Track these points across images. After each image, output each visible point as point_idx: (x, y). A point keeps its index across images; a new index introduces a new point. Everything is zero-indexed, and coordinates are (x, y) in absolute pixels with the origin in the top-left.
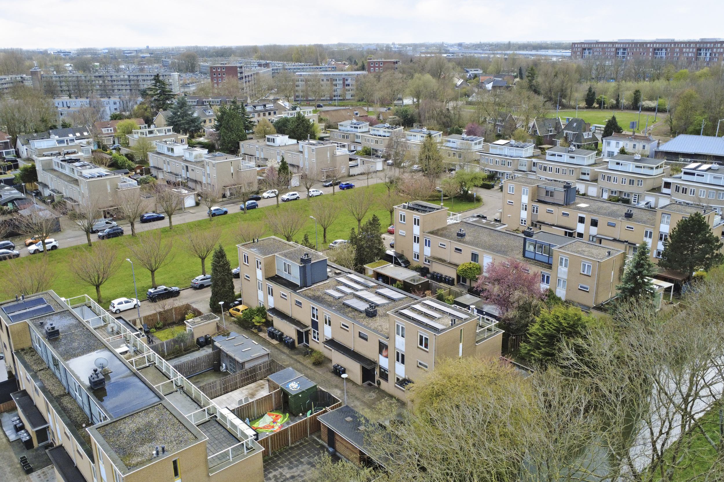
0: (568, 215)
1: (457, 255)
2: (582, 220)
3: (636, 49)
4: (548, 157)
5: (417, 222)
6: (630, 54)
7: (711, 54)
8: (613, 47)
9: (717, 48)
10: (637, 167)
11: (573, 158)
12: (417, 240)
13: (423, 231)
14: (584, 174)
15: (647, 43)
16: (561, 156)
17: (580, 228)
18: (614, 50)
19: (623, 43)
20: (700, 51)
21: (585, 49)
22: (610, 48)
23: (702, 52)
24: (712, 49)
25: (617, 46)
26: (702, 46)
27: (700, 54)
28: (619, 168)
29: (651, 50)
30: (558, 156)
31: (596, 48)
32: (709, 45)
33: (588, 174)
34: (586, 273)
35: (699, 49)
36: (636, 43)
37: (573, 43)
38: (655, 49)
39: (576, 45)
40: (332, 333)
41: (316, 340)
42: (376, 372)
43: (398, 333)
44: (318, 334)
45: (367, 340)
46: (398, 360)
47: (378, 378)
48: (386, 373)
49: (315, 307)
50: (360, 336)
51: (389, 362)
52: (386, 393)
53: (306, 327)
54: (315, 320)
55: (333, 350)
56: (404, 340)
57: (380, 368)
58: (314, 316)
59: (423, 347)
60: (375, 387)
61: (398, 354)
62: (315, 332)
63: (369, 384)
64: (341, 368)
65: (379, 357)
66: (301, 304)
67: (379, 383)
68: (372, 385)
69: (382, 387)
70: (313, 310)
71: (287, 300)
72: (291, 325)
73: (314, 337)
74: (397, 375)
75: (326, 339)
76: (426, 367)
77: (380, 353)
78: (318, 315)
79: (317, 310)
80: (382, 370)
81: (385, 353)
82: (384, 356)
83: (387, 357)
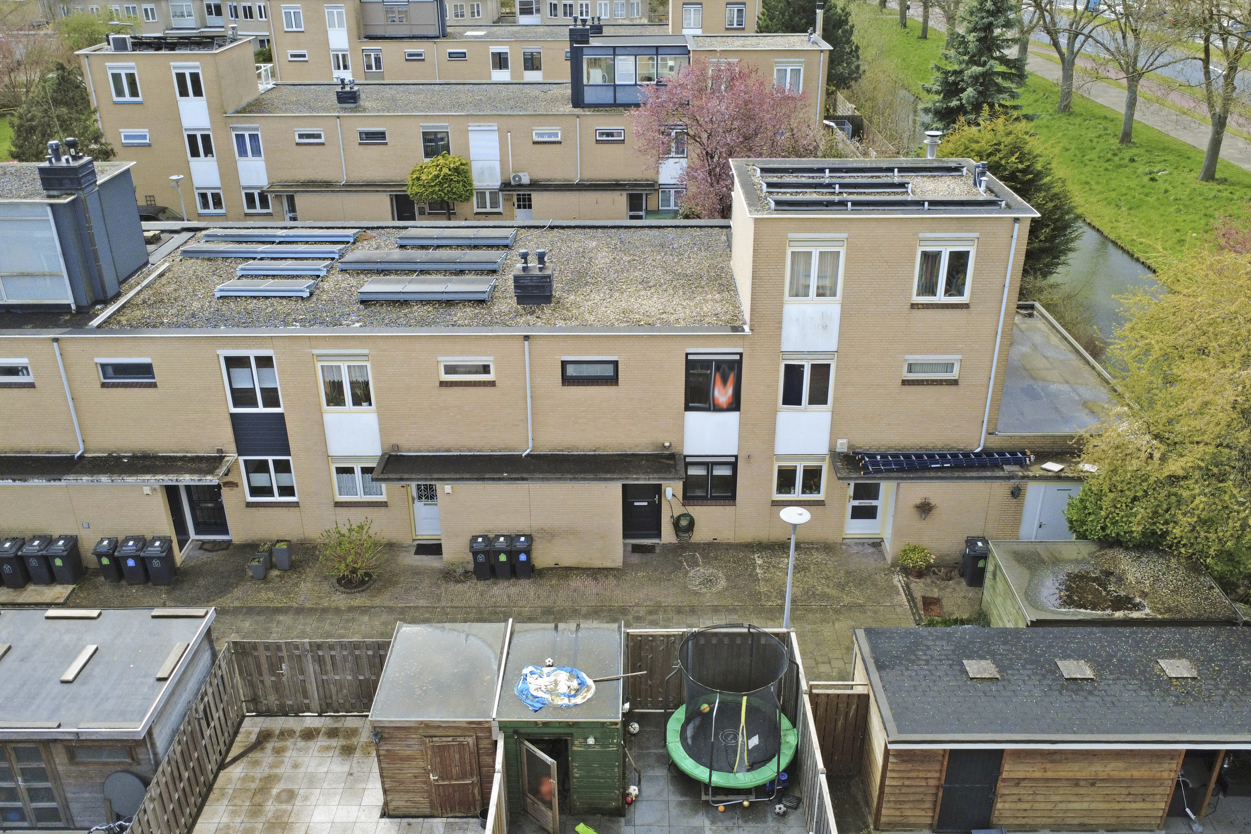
0: (462, 54)
2: (501, 61)
5: (187, 85)
12: (199, 145)
40: (383, 430)
41: (277, 498)
42: (672, 490)
43: (800, 291)
44: (283, 467)
45: (613, 380)
46: (792, 397)
47: (679, 510)
48: (719, 472)
49: (252, 353)
50: (567, 380)
51: (742, 425)
52: (729, 547)
53: (212, 462)
54: (261, 409)
55: (448, 488)
56: (832, 307)
57: (687, 465)
58: (242, 397)
59: (941, 297)
60: (669, 549)
61: (793, 374)
62: (262, 467)
63: (636, 549)
64: (511, 538)
65: (682, 428)
66: (146, 370)
67: (684, 526)
68: (649, 549)
69: (701, 534)
70: (236, 372)
71: (31, 385)
72: (130, 479)
73: (255, 491)
74: (780, 457)
75: (340, 471)
76: (949, 367)
77: (687, 408)
78: (276, 379)
79: (265, 362)
80: (692, 471)
81: (722, 394)
82: (717, 409)
83: (735, 405)
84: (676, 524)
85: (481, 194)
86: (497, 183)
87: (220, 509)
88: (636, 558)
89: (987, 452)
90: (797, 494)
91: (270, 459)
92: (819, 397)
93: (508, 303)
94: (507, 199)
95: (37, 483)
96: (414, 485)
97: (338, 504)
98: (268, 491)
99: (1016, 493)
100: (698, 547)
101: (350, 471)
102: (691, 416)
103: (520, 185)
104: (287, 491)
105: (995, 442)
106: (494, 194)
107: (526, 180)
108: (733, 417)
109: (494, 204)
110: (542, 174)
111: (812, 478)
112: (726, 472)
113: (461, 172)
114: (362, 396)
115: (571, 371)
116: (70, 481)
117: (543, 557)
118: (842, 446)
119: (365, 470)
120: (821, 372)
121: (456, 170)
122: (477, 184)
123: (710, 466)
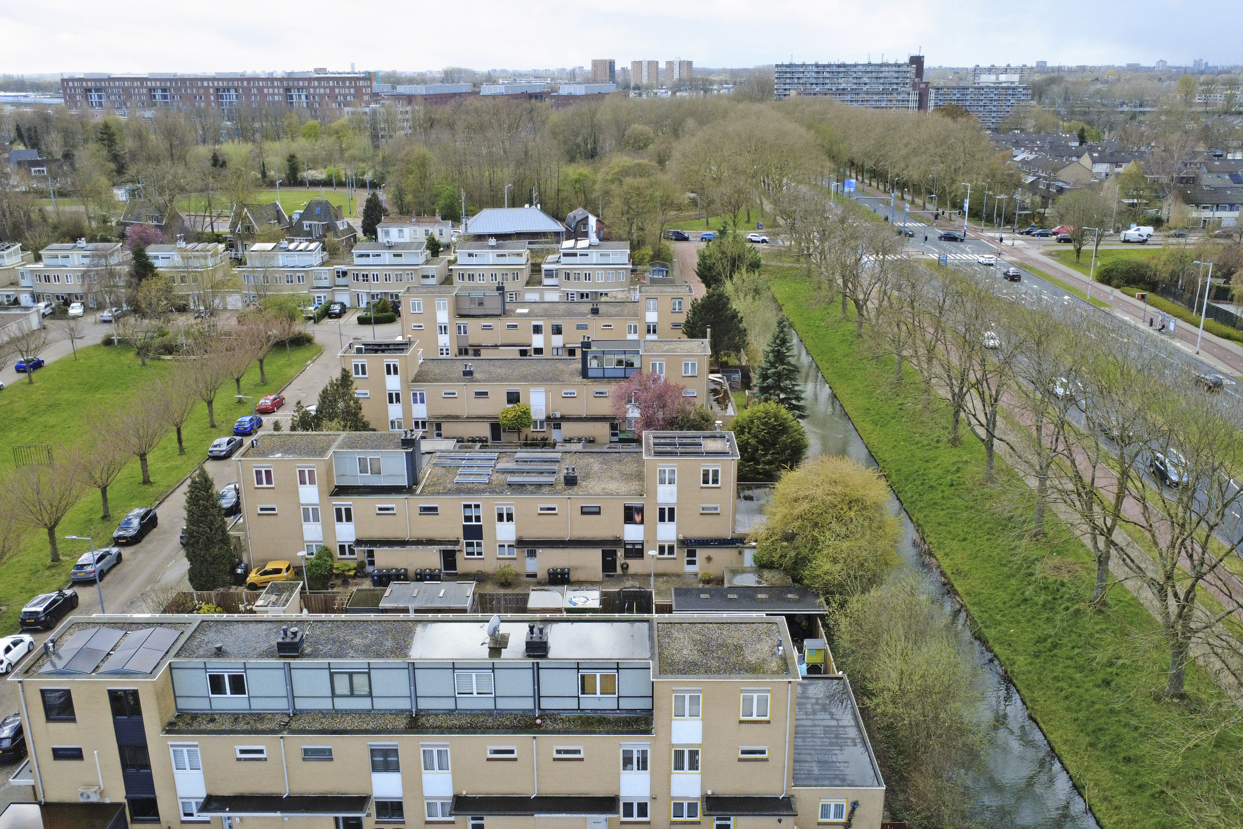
0: (516, 326)
1: (482, 401)
2: (537, 330)
3: (186, 91)
4: (357, 261)
5: (391, 370)
6: (177, 98)
7: (307, 97)
8: (142, 86)
9: (315, 88)
10: (498, 256)
11: (400, 255)
12: (394, 398)
13: (404, 381)
14: (427, 277)
15: (202, 80)
16: (378, 255)
17: (538, 341)
18: (145, 91)
19: (160, 80)
20: (290, 92)
21: (90, 90)
22: (137, 87)
23: (293, 93)
24: (308, 88)
25: (149, 84)
26: (291, 84)
27: (291, 97)
28: (474, 260)
29: (211, 91)
30: (374, 256)
31: (110, 87)
32: (301, 83)
33: (433, 276)
34: (690, 374)
35: (288, 90)
36: (183, 80)
37: (63, 80)
38: (217, 90)
39: (71, 84)
40: (517, 531)
41: (476, 556)
42: (620, 553)
43: (662, 482)
44: (479, 545)
45: (599, 513)
46: (662, 519)
47: (623, 561)
48: (637, 547)
49: (473, 503)
50: (583, 513)
51: (645, 529)
52: (642, 575)
53: (456, 542)
54: (474, 523)
55: (540, 551)
56: (674, 488)
57: (625, 544)
58: (468, 519)
59: (711, 485)
60: (619, 576)
61: (662, 511)
62: (471, 545)
63: (607, 576)
64: (562, 570)
65: (623, 530)
66: (435, 509)
67: (625, 567)
68: (613, 576)
69: (632, 570)
70: (467, 510)
71: (395, 514)
72: (429, 547)
73: (468, 554)
74: (659, 541)
75: (500, 546)
76: (716, 509)
77: (625, 523)
78: (481, 513)
79: (477, 506)
80: (627, 547)
81: (638, 518)
82: (636, 523)
83: (642, 522)
84: (622, 566)
85: (536, 422)
86: (543, 417)
87: (455, 560)
88: (607, 579)
89: (732, 539)
90: (666, 556)
91: (475, 541)
92: (671, 519)
93: (561, 486)
94: (548, 425)
95: (397, 548)
96: (526, 550)
97: (498, 559)
98: (473, 554)
99: (740, 553)
100: (630, 575)
101: (503, 546)
102: (626, 526)
103: (556, 418)
104: (480, 554)
105: (734, 536)
106: (542, 422)
107: (558, 416)
108: (641, 527)
109: (542, 427)
110: (567, 412)
111: (671, 549)
112: (640, 547)
113: (526, 413)
114: (510, 518)
115: (584, 510)
116: (408, 548)
117: (573, 577)
118: (681, 537)
119: (509, 546)
120: (672, 511)
121: (524, 412)
122: (534, 417)
123: (634, 544)
